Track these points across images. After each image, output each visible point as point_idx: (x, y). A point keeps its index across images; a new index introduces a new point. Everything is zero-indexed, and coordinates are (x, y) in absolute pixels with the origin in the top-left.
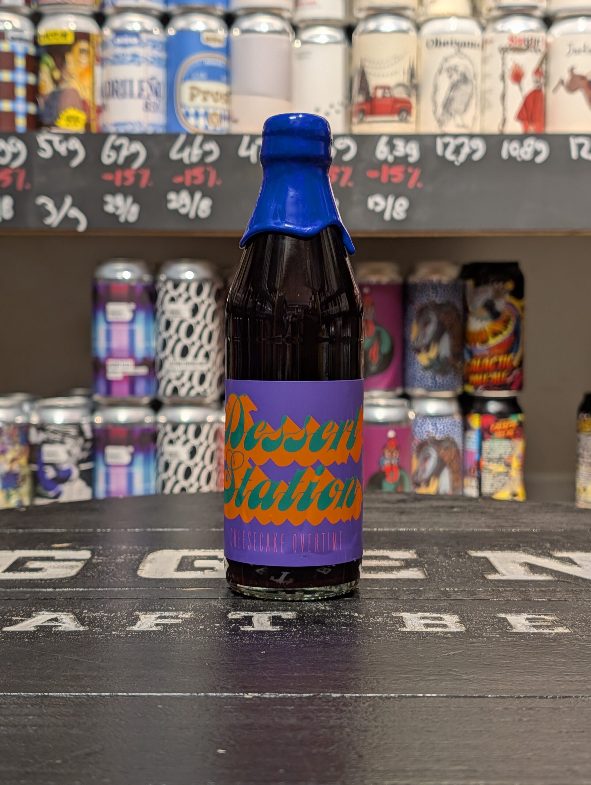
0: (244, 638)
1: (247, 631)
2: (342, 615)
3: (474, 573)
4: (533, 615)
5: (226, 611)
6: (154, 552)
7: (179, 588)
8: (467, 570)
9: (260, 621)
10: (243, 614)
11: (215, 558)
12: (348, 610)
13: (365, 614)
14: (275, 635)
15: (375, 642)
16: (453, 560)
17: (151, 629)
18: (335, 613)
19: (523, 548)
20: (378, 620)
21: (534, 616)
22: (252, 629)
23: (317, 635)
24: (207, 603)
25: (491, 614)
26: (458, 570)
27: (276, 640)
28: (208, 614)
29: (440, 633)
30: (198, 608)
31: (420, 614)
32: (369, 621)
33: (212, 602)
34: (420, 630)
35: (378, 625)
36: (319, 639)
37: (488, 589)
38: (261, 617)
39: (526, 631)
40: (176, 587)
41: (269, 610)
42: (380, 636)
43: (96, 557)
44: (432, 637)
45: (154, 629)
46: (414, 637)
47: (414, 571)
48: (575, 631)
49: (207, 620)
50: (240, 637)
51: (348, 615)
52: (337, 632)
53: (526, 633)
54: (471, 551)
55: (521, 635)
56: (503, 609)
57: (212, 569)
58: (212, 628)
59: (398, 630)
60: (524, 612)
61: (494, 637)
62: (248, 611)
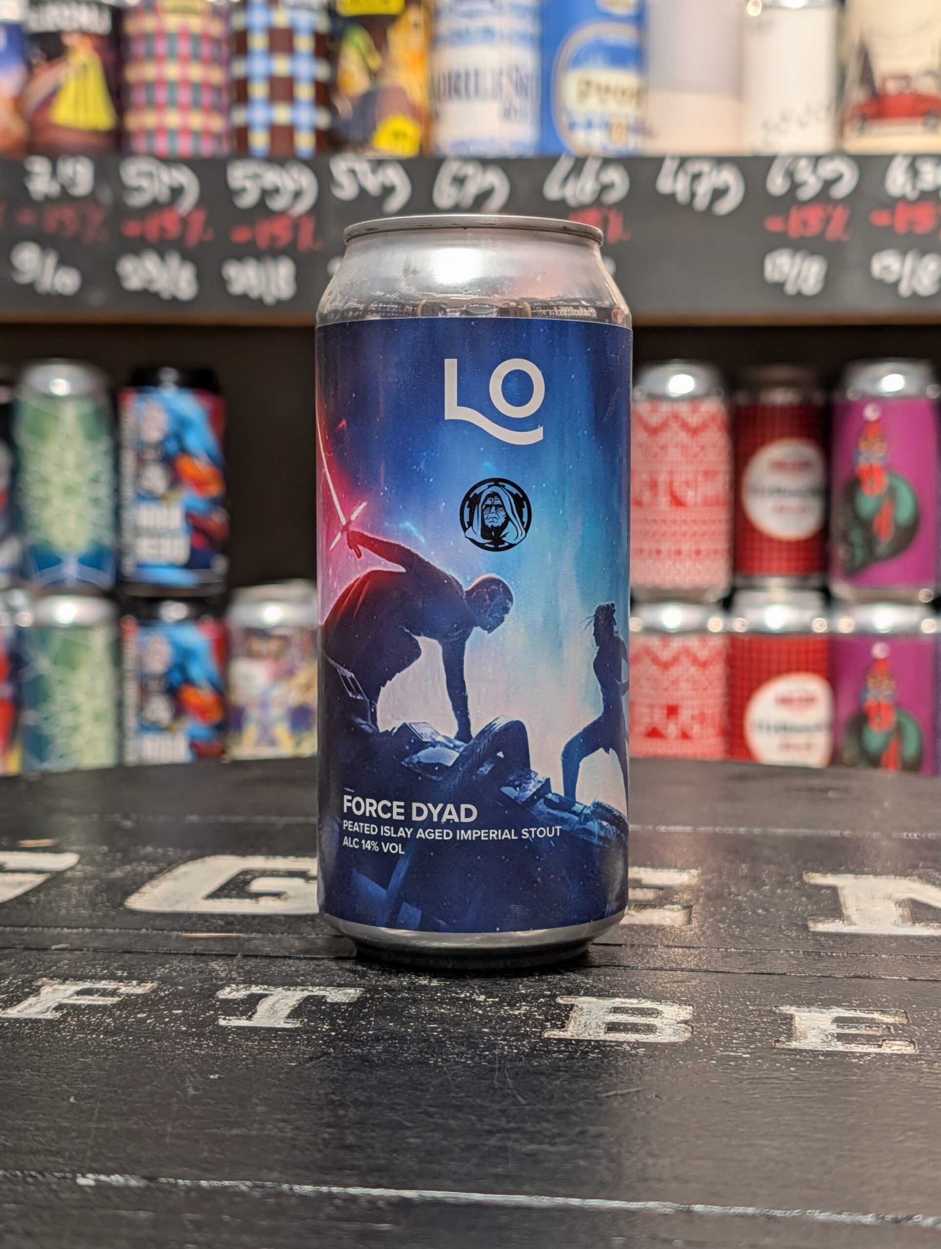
0: (205, 1042)
1: (226, 1027)
2: (452, 998)
3: (788, 917)
4: (855, 1010)
5: (225, 981)
6: (196, 859)
7: (178, 931)
8: (778, 911)
9: (277, 1005)
10: (255, 990)
11: (303, 875)
12: (474, 988)
13: (500, 997)
14: (275, 1038)
15: (469, 1062)
16: (764, 891)
17: (41, 1017)
18: (439, 994)
19: (922, 871)
20: (517, 1013)
21: (859, 1014)
22: (243, 1022)
23: (361, 1041)
24: (202, 965)
25: (766, 1005)
26: (760, 911)
27: (268, 1049)
28: (180, 988)
29: (625, 1046)
30: (175, 974)
31: (618, 1002)
32: (496, 1013)
33: (214, 965)
34: (592, 1038)
35: (510, 1022)
36: (355, 1051)
37: (798, 952)
38: (287, 997)
39: (820, 1047)
40: (173, 930)
41: (314, 985)
42: (492, 1046)
43: (79, 867)
44: (602, 1052)
45: (49, 1016)
46: (561, 1052)
47: (672, 910)
48: (922, 1050)
49: (167, 1001)
50: (199, 1040)
51: (464, 1000)
52: (410, 1035)
53: (813, 1051)
54: (814, 874)
55: (798, 1056)
56: (799, 996)
57: (277, 895)
58: (159, 1018)
59: (540, 1037)
60: (838, 1004)
61: (735, 1058)
62: (269, 985)
